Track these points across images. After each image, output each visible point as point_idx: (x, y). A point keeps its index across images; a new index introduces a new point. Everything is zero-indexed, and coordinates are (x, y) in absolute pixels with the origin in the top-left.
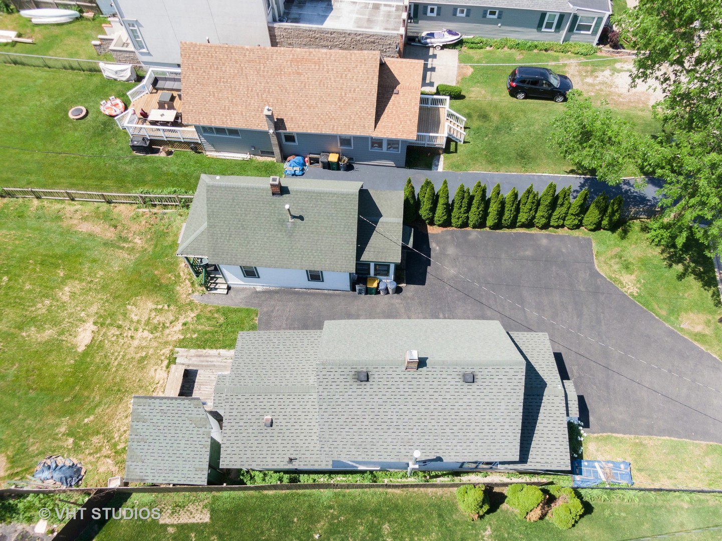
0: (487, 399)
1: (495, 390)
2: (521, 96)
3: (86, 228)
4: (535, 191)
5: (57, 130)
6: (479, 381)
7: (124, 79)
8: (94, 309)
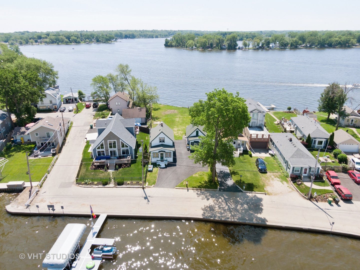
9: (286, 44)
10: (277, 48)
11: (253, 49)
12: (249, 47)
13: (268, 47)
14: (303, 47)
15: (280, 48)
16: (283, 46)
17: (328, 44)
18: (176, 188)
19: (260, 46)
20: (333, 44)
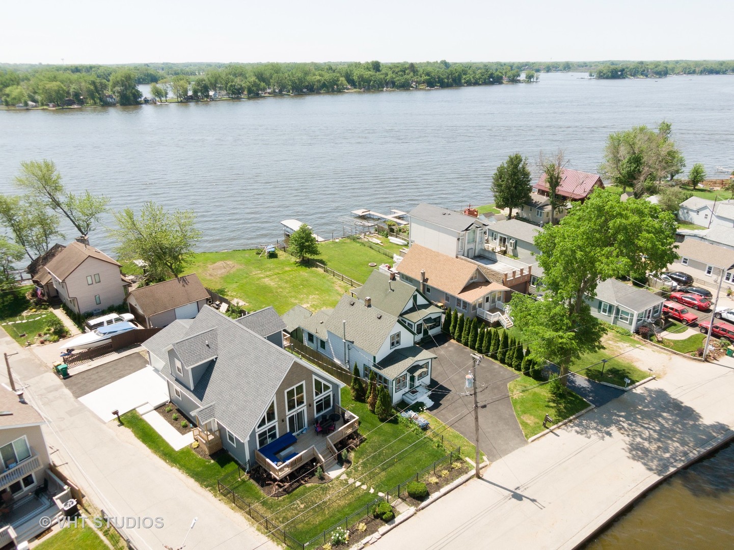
3: (337, 288)
5: (361, 266)
8: (315, 303)
9: (240, 89)
10: (223, 99)
11: (178, 102)
12: (166, 97)
13: (208, 96)
14: (269, 93)
15: (229, 97)
16: (236, 94)
17: (306, 87)
18: (533, 441)
19: (190, 96)
20: (315, 87)
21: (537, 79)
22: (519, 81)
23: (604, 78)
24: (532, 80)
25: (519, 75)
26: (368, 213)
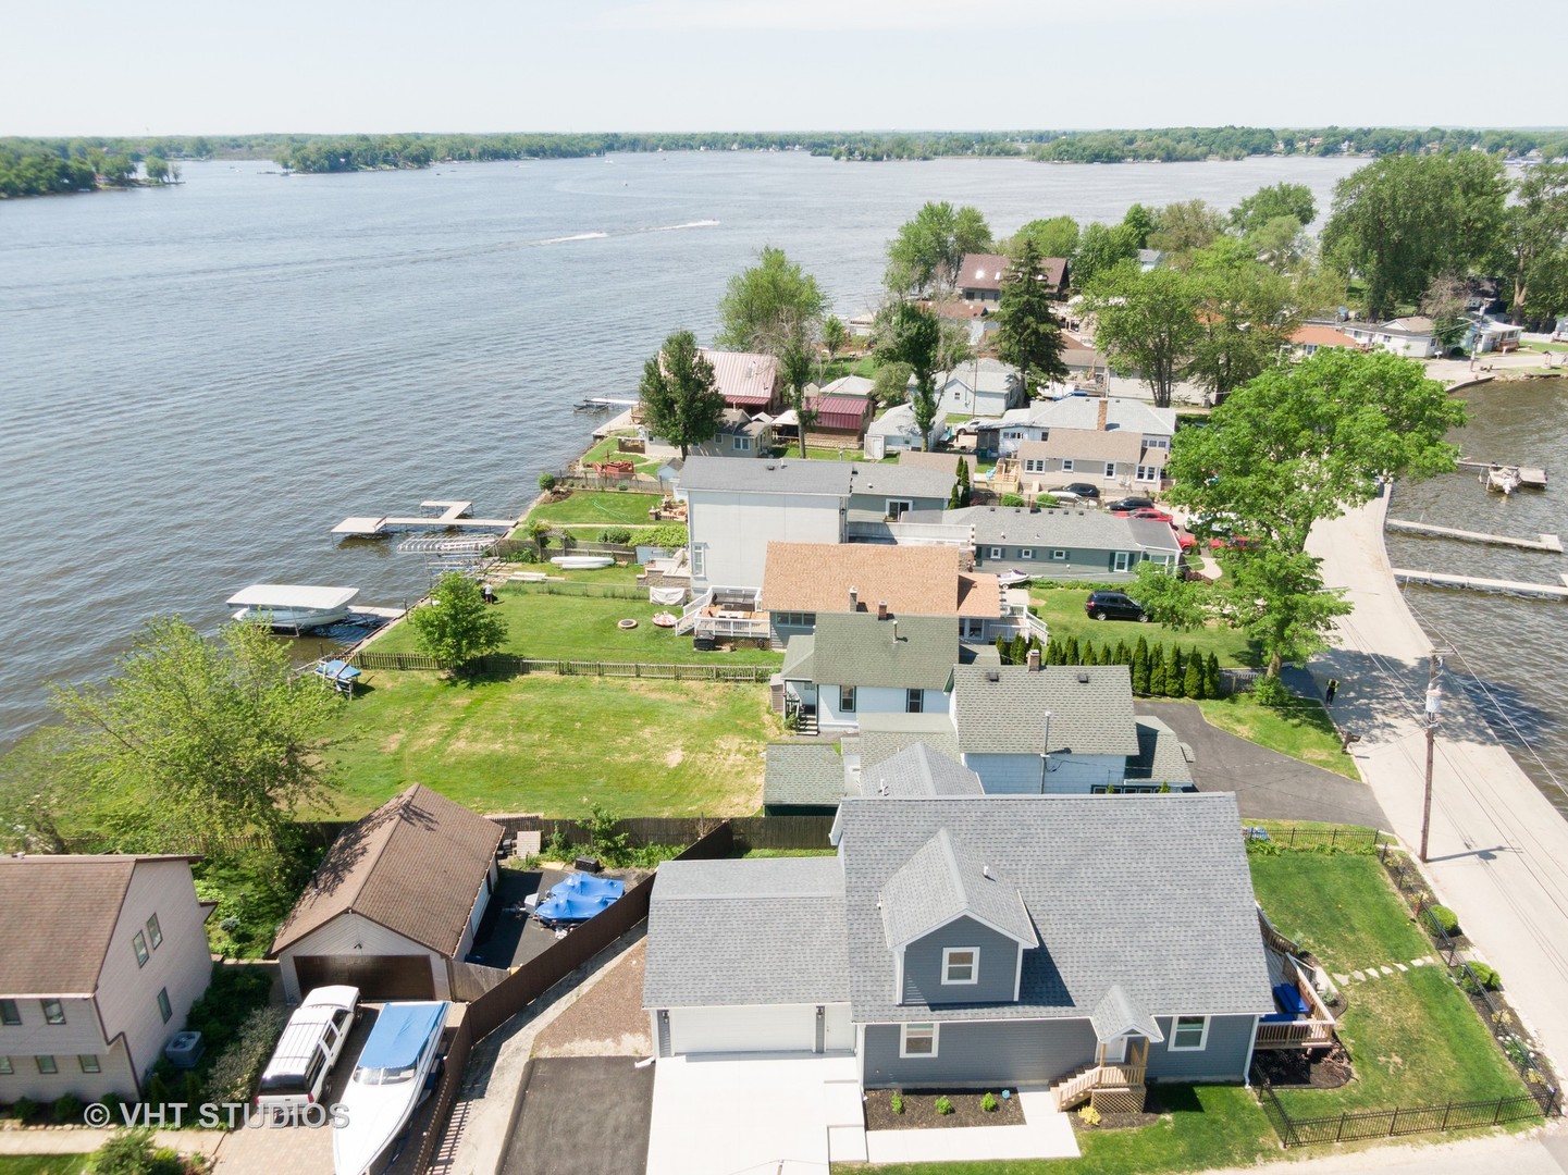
0: (1102, 698)
1: (1107, 689)
2: (1102, 616)
3: (654, 696)
4: (1127, 645)
5: (606, 635)
6: (1092, 682)
7: (672, 603)
8: (680, 742)
21: (176, 176)
22: (134, 184)
23: (315, 172)
24: (166, 179)
25: (132, 170)
26: (383, 523)
